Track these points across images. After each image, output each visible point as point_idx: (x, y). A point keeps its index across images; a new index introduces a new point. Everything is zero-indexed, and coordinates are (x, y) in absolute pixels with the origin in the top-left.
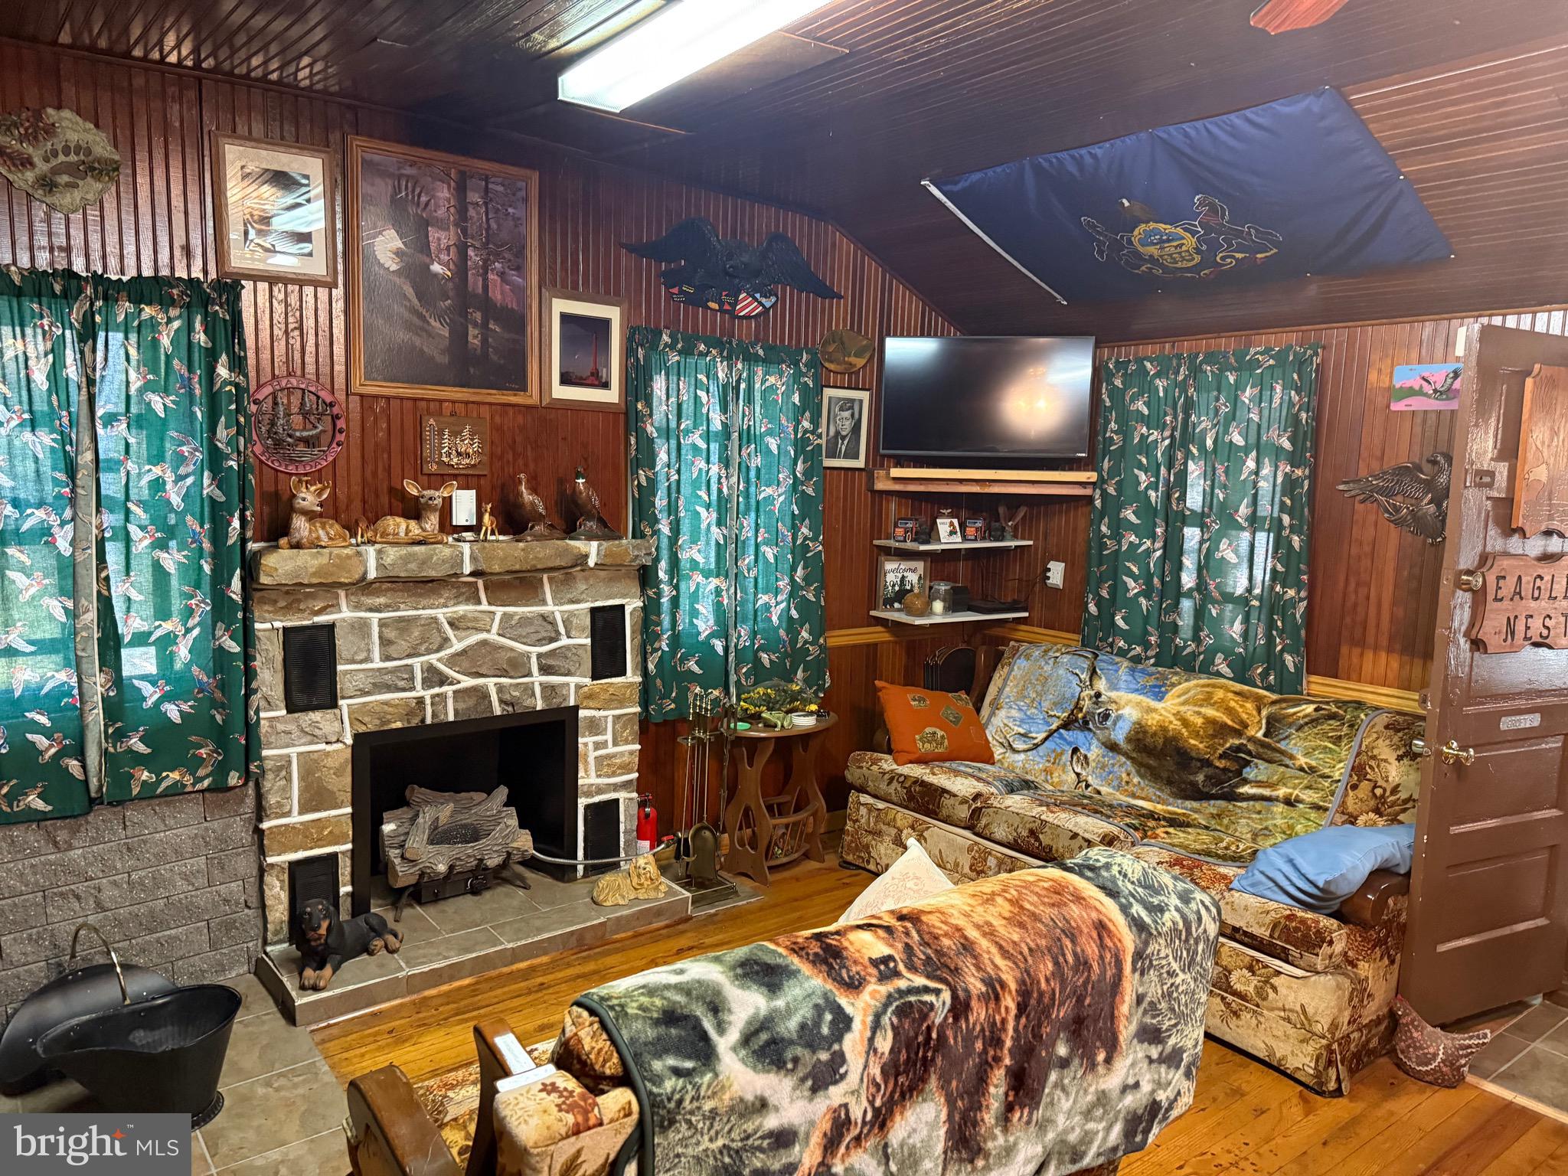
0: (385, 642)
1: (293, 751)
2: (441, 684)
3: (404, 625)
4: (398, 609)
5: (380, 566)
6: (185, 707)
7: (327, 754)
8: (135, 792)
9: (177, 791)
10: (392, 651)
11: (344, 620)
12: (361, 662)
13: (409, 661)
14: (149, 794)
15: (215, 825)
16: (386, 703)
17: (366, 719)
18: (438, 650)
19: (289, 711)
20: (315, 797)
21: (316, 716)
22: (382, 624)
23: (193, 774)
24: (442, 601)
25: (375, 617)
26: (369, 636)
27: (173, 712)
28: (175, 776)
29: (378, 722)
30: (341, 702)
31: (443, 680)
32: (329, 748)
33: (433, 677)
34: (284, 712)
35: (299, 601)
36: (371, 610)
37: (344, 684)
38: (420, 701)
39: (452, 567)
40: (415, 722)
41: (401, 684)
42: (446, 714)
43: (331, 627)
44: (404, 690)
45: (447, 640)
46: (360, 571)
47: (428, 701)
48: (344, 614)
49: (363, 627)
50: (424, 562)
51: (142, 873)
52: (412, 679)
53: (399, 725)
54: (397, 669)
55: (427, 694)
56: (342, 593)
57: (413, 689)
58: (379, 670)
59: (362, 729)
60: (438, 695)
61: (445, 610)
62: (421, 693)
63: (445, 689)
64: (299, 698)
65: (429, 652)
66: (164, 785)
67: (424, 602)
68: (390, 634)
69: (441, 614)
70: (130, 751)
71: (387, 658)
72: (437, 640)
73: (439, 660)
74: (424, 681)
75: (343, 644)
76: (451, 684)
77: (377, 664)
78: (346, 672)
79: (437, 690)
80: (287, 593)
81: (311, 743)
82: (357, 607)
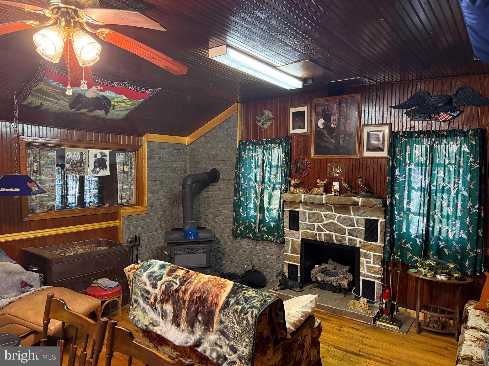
0: (309, 218)
1: (290, 238)
2: (321, 231)
3: (314, 214)
4: (312, 210)
5: (304, 199)
6: (274, 224)
7: (296, 241)
8: (264, 238)
9: (270, 241)
10: (311, 220)
11: (300, 211)
12: (304, 221)
13: (314, 224)
14: (266, 240)
15: (279, 250)
16: (308, 232)
17: (304, 235)
18: (321, 222)
19: (290, 229)
20: (294, 251)
21: (294, 232)
22: (309, 213)
23: (274, 238)
24: (322, 210)
25: (307, 211)
26: (306, 215)
27: (272, 224)
28: (271, 237)
29: (306, 237)
30: (299, 230)
31: (322, 230)
32: (297, 240)
33: (319, 229)
34: (289, 229)
35: (292, 205)
36: (306, 209)
37: (300, 226)
38: (316, 234)
39: (320, 201)
40: (315, 239)
41: (312, 229)
42: (322, 239)
43: (298, 212)
44: (312, 230)
45: (323, 220)
46: (300, 199)
47: (318, 235)
48: (301, 209)
49: (304, 213)
50: (314, 199)
51: (266, 256)
52: (314, 228)
53: (311, 239)
54: (311, 225)
55: (318, 233)
56: (301, 205)
57: (314, 231)
58: (307, 224)
59: (303, 237)
60: (320, 234)
61: (323, 212)
62: (316, 232)
63: (322, 232)
64: (292, 227)
65: (319, 222)
66: (269, 239)
67: (318, 209)
68: (311, 216)
69: (322, 213)
70: (264, 230)
71: (309, 222)
72: (321, 220)
73: (321, 225)
74: (317, 229)
75: (301, 216)
76: (323, 232)
77: (307, 223)
78: (301, 223)
79: (320, 232)
80: (290, 203)
81: (294, 238)
82: (304, 208)
